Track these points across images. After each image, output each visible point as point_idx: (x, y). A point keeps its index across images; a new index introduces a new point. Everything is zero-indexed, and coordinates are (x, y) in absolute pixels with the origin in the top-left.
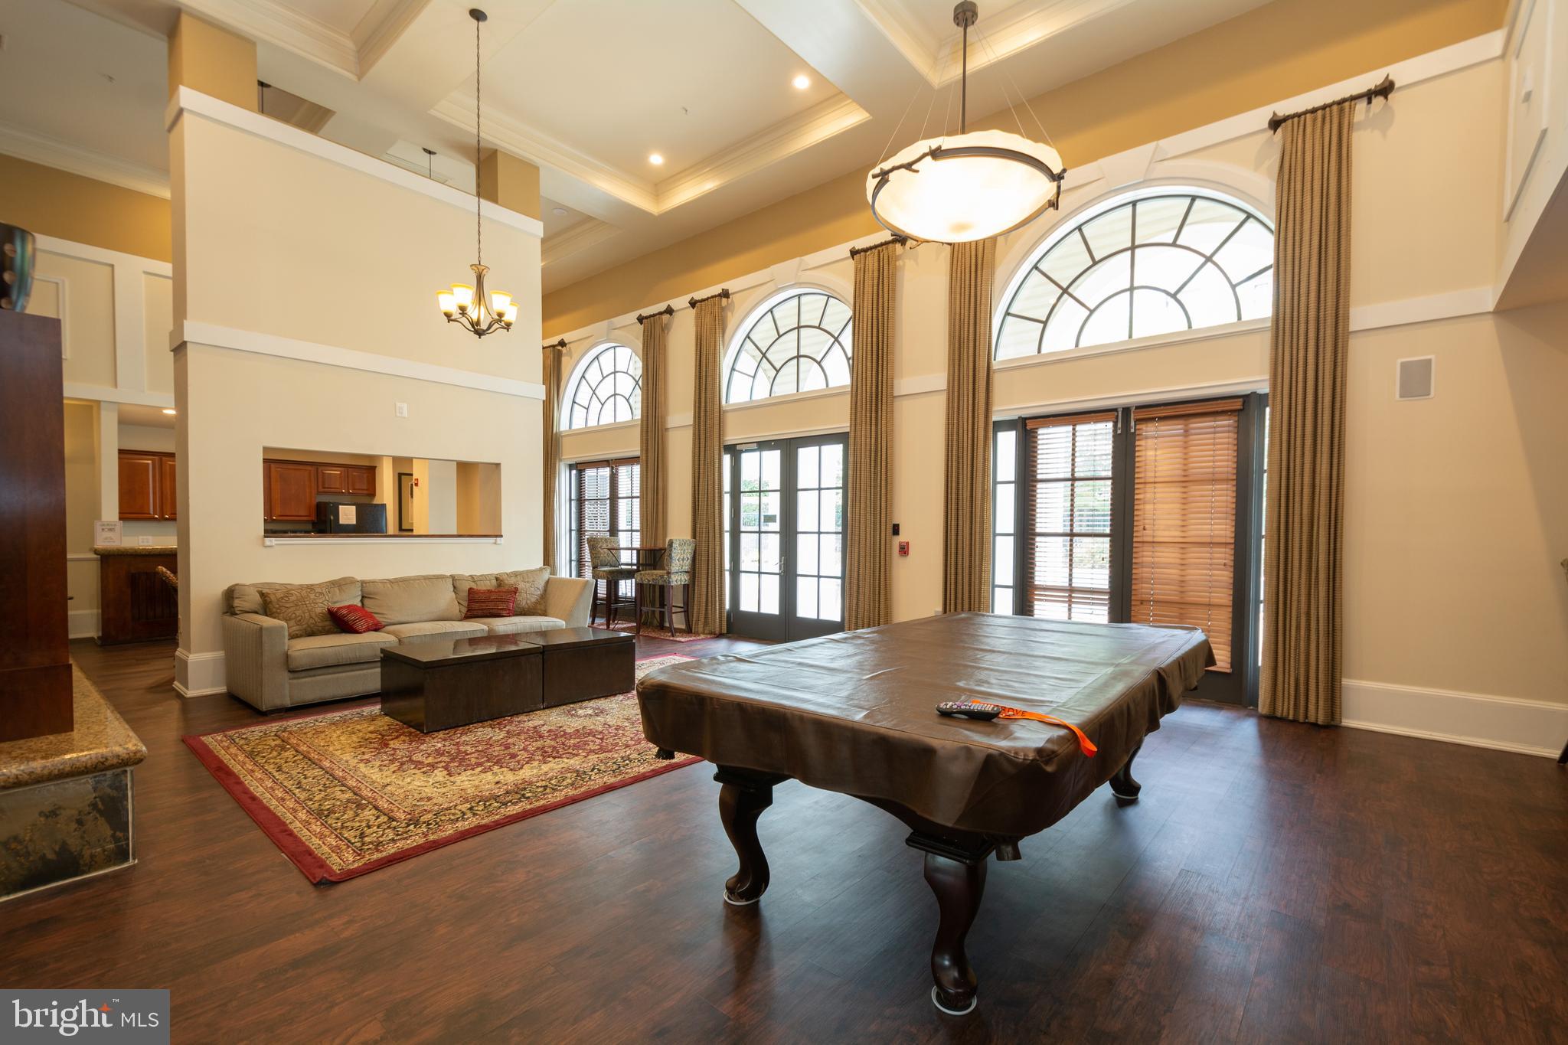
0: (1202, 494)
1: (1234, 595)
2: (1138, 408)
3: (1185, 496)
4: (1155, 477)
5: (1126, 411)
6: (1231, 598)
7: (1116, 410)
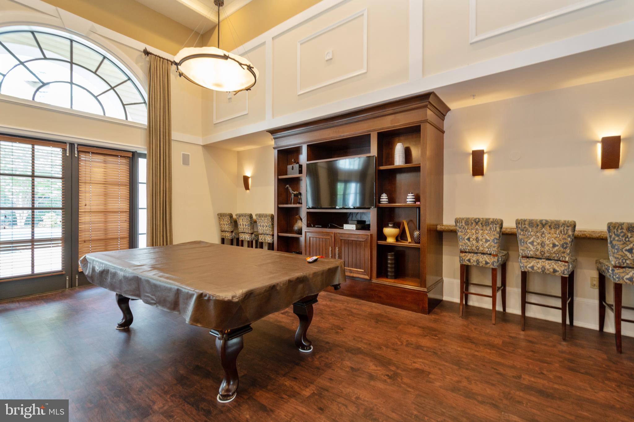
0: (114, 190)
1: (129, 233)
2: (78, 145)
3: (106, 193)
4: (91, 180)
5: (72, 145)
6: (128, 234)
7: (65, 143)
